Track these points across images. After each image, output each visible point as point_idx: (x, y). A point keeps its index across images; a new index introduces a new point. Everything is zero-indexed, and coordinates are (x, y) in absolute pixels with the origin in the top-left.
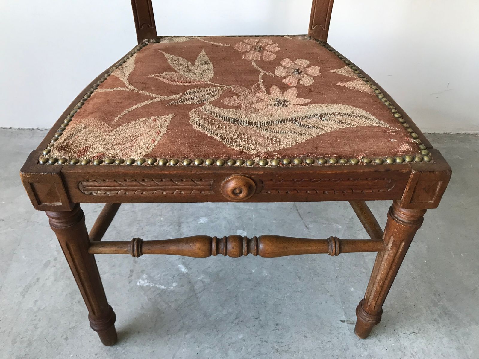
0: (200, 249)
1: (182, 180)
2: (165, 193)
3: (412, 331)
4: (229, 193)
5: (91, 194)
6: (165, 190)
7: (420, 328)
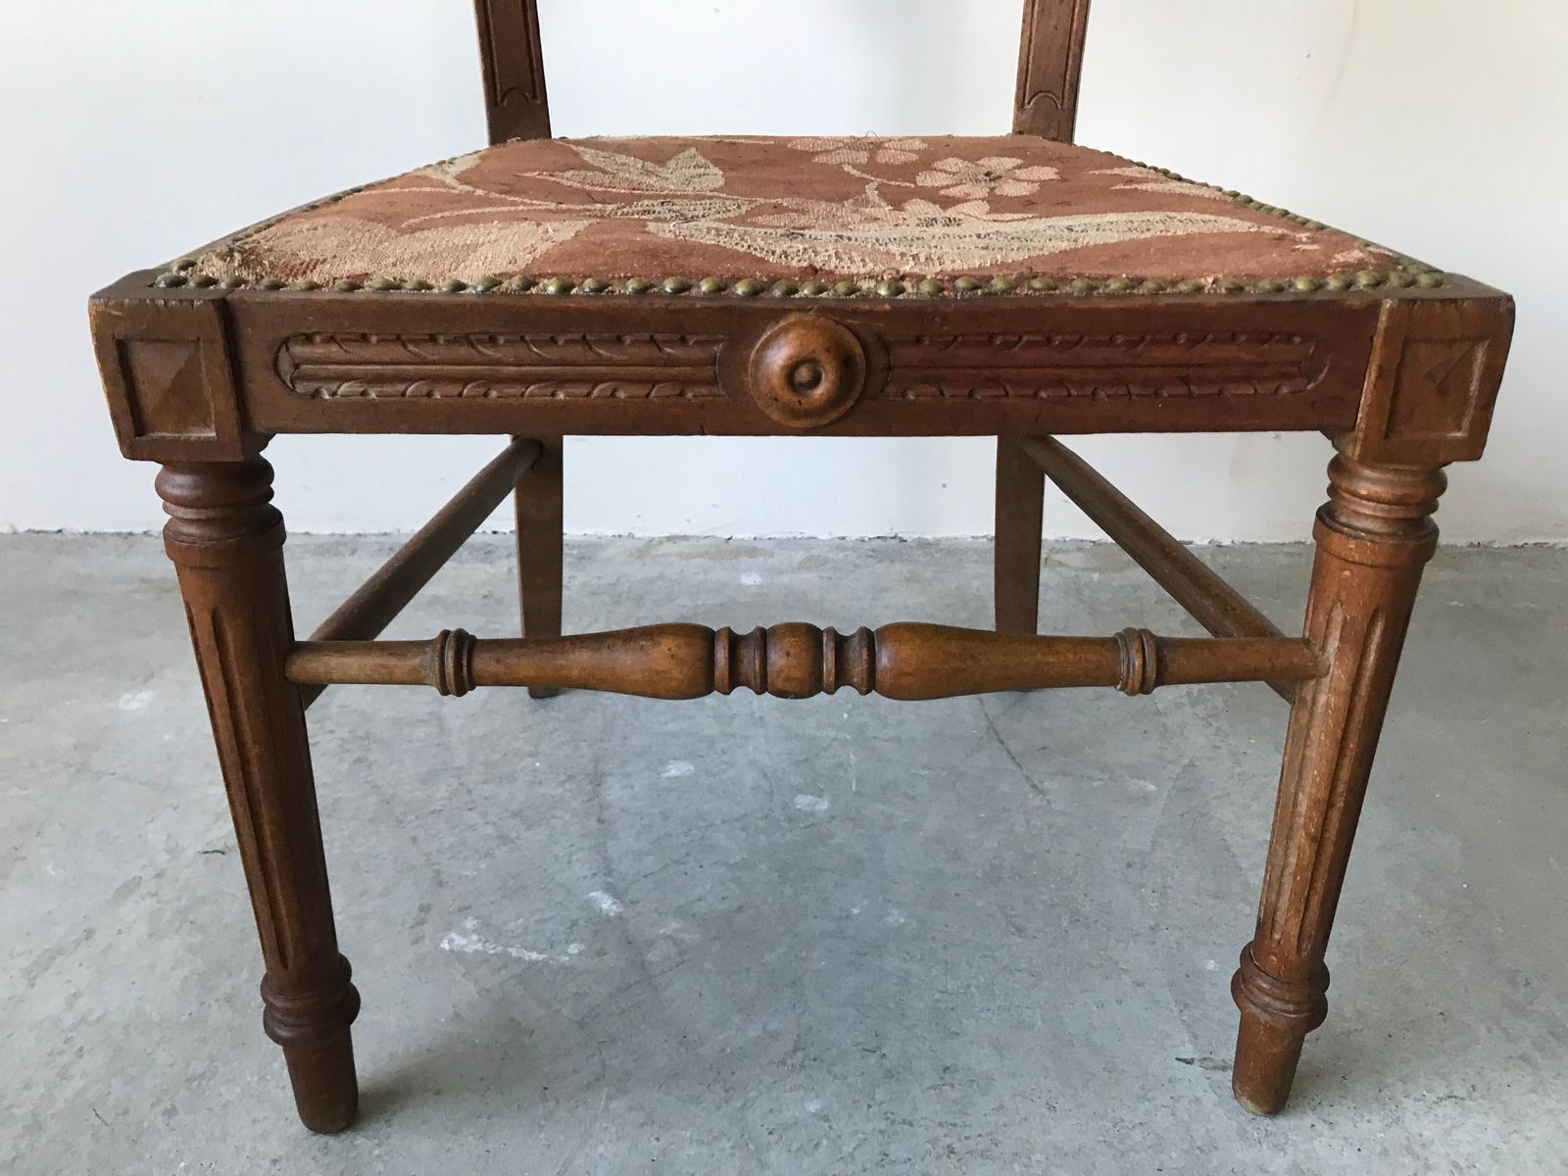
0: (672, 656)
1: (619, 340)
2: (561, 396)
3: (1447, 1092)
4: (777, 381)
5: (316, 394)
6: (562, 381)
7: (1474, 1083)
